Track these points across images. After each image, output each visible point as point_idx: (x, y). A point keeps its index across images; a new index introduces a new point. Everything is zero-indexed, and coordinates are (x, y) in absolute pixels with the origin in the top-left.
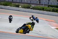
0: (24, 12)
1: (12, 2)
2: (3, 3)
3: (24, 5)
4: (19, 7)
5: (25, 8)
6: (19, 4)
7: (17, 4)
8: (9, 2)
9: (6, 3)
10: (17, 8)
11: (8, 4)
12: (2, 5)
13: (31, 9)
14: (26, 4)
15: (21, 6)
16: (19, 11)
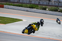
0: (51, 15)
1: (39, 4)
2: (28, 5)
3: (51, 8)
4: (46, 10)
5: (52, 10)
6: (46, 7)
7: (44, 7)
8: (35, 4)
9: (32, 5)
10: (44, 11)
11: (34, 7)
12: (27, 7)
13: (59, 12)
14: (54, 7)
15: (48, 9)
16: (46, 14)
